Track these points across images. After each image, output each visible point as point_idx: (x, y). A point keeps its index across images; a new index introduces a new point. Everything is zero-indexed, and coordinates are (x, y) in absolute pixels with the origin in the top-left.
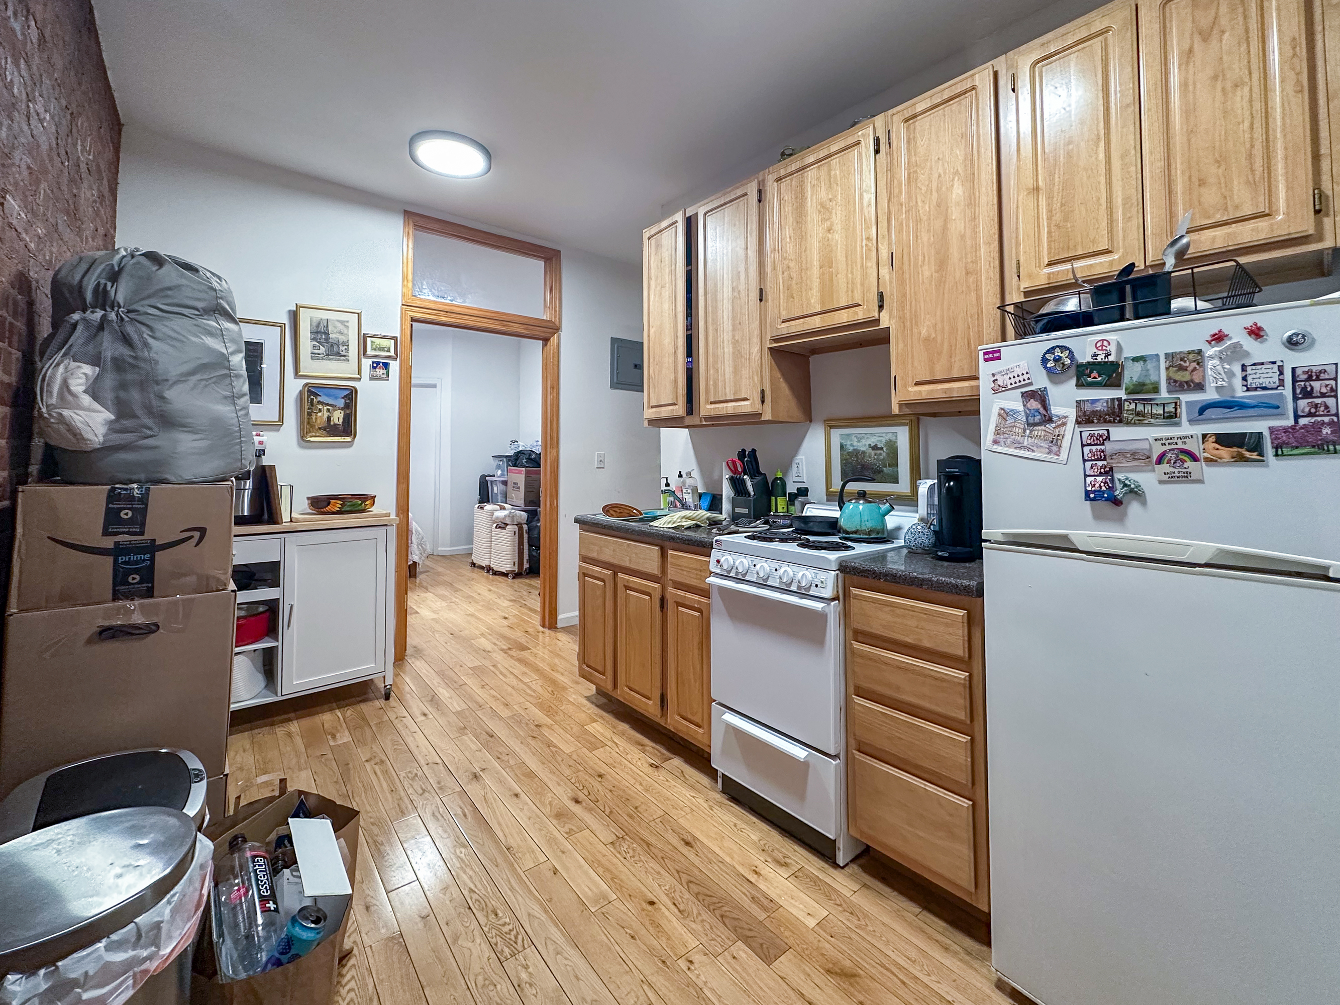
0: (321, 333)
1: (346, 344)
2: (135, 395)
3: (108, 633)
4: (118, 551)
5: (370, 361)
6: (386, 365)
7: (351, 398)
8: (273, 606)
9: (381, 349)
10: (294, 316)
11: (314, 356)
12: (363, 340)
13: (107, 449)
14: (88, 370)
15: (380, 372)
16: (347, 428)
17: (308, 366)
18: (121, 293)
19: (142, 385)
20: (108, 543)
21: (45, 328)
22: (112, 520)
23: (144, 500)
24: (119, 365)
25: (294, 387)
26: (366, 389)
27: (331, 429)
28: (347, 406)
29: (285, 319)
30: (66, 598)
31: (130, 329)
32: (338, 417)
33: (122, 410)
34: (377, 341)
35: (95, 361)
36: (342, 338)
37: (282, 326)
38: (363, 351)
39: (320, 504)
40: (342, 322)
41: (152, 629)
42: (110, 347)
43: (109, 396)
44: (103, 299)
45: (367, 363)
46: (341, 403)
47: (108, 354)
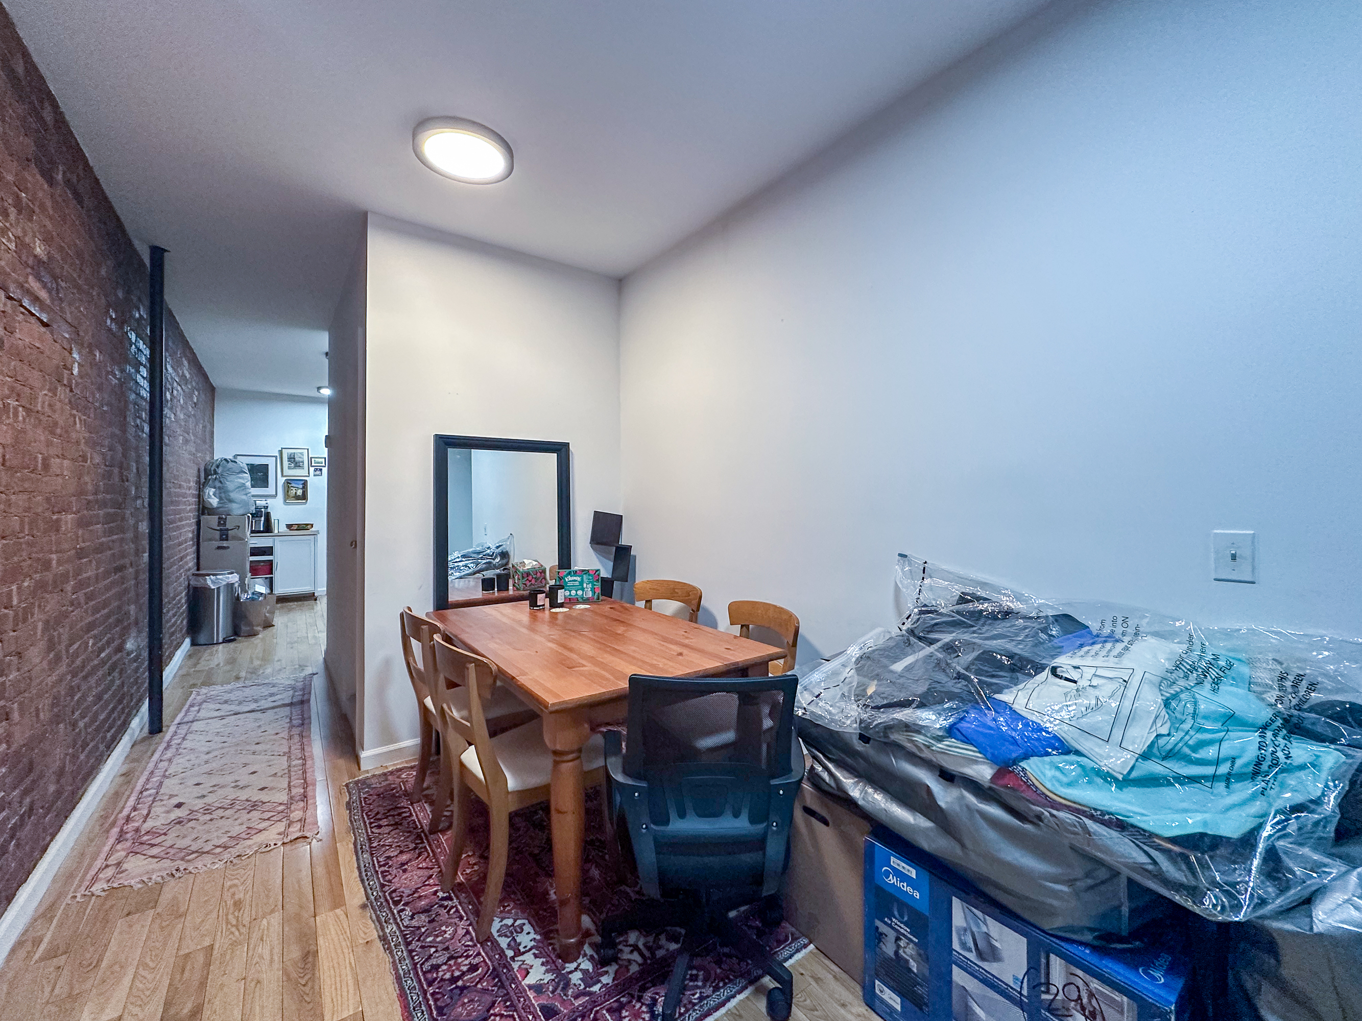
0: (292, 459)
1: (303, 462)
2: (223, 495)
3: (219, 548)
4: (221, 530)
5: (313, 468)
6: (321, 470)
7: (305, 484)
8: (271, 562)
9: (318, 463)
10: (281, 452)
11: (289, 468)
12: (310, 460)
13: (218, 508)
14: (213, 490)
15: (318, 472)
16: (304, 497)
17: (287, 472)
18: (219, 471)
19: (224, 492)
20: (218, 528)
21: (203, 480)
22: (219, 523)
23: (226, 519)
24: (219, 488)
25: (281, 481)
26: (312, 480)
27: (297, 497)
28: (303, 488)
29: (277, 454)
30: (210, 540)
31: (221, 479)
32: (300, 492)
33: (221, 499)
34: (317, 460)
35: (215, 488)
36: (301, 460)
37: (276, 457)
38: (310, 465)
39: (289, 526)
40: (300, 453)
41: (228, 547)
42: (218, 484)
43: (217, 495)
44: (215, 473)
45: (312, 469)
46: (301, 486)
47: (217, 486)
